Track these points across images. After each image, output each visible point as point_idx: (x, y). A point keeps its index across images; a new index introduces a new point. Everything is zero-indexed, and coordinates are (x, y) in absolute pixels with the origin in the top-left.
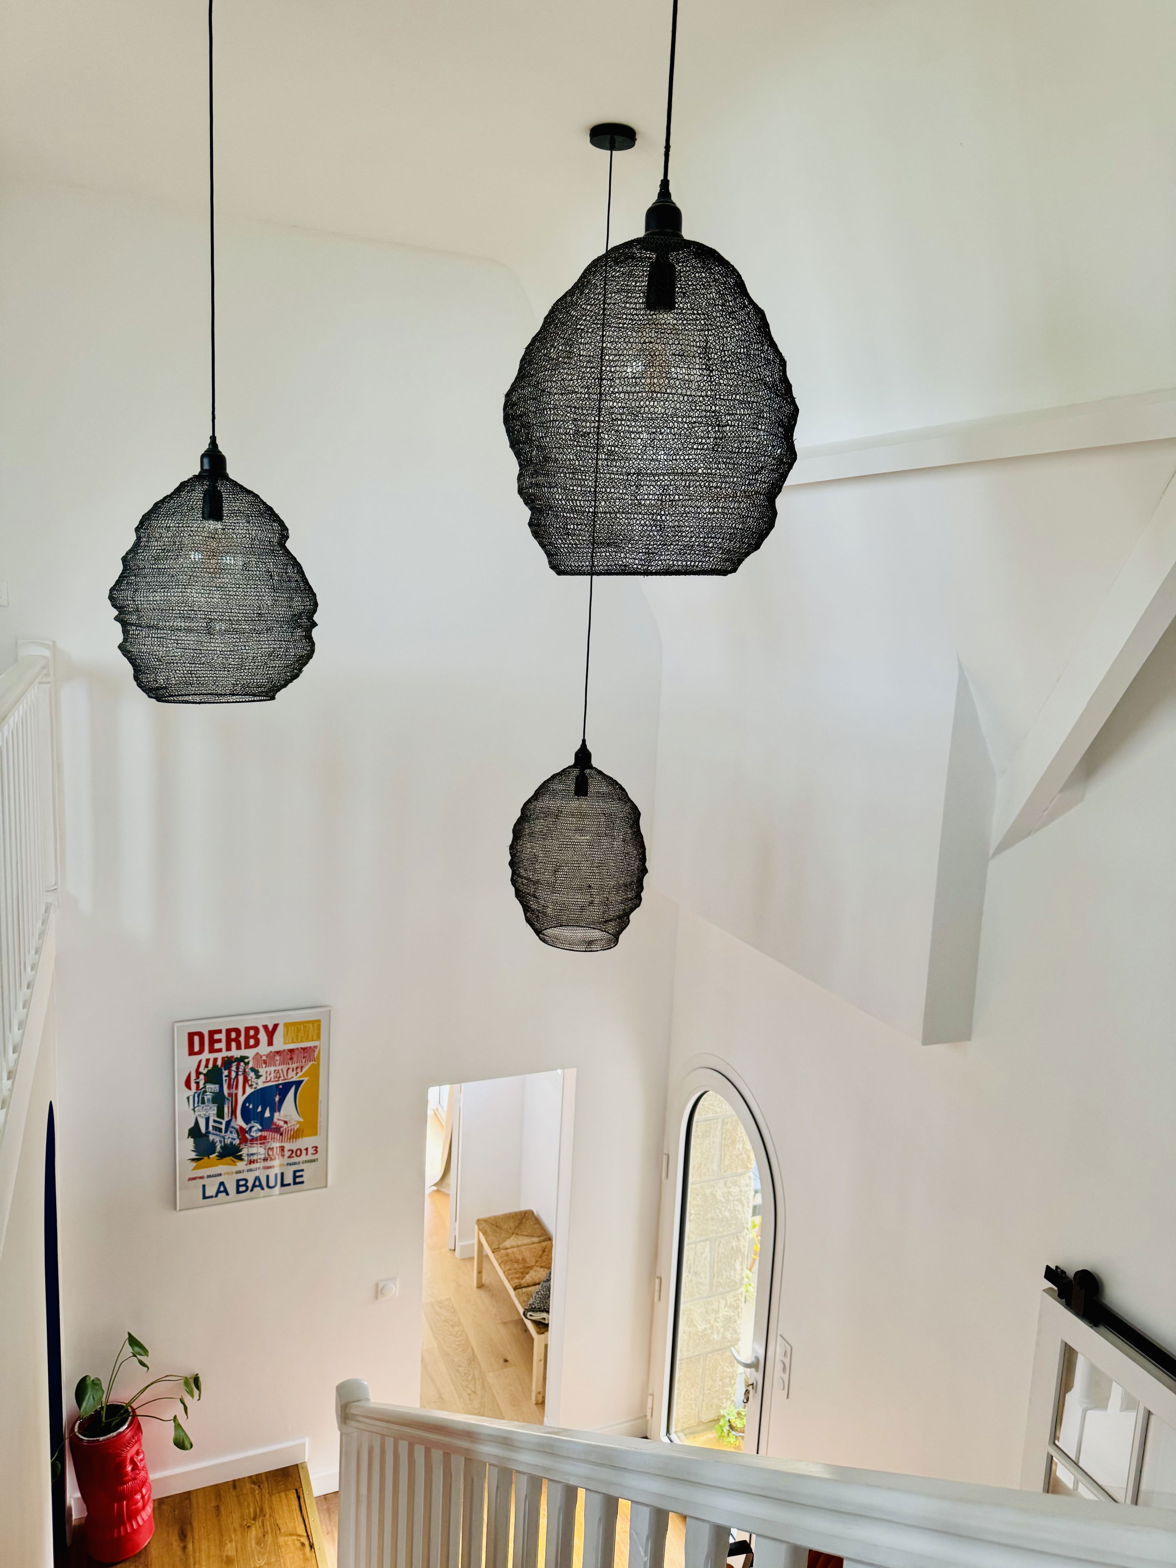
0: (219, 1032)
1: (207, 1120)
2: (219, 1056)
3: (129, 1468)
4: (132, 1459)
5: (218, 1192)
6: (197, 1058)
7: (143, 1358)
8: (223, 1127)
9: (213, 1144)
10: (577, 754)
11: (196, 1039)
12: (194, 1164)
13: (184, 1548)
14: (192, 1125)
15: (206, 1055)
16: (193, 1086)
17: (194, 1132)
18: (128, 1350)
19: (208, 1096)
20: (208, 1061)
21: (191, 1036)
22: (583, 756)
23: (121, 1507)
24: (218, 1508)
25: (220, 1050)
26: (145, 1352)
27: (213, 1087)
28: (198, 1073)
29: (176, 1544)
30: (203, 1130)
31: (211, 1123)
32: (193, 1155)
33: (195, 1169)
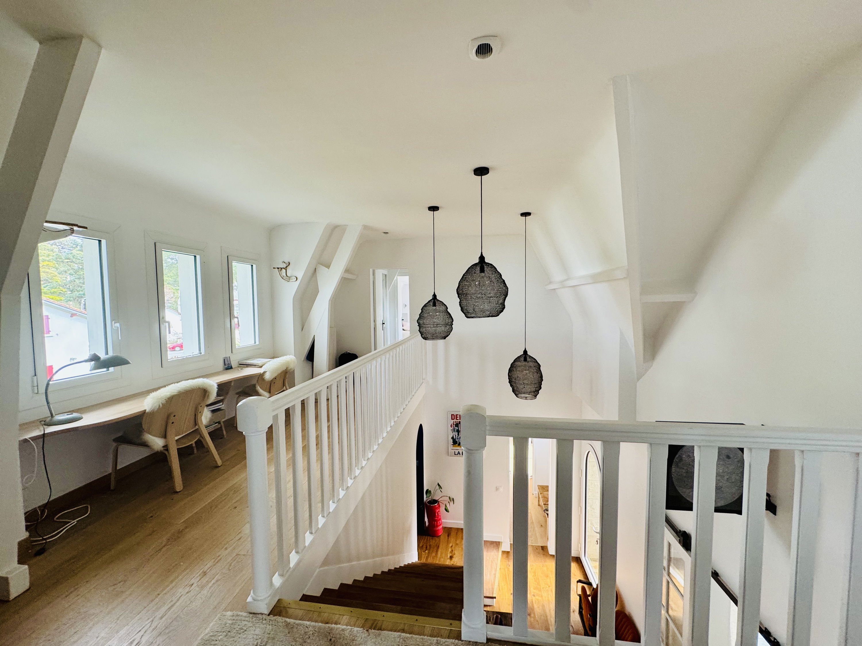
0: (458, 415)
1: (455, 435)
2: (458, 421)
3: (437, 514)
4: (437, 512)
5: (458, 454)
6: (453, 420)
7: (441, 489)
8: (459, 438)
9: (457, 441)
10: (524, 351)
11: (453, 416)
12: (452, 446)
13: (448, 538)
14: (452, 436)
15: (455, 420)
16: (452, 427)
17: (453, 438)
18: (438, 487)
19: (456, 430)
20: (455, 421)
21: (452, 415)
22: (525, 352)
23: (435, 523)
24: (457, 533)
25: (458, 419)
26: (442, 489)
27: (456, 428)
28: (453, 424)
29: (447, 537)
30: (455, 438)
31: (456, 437)
32: (452, 444)
33: (453, 447)
